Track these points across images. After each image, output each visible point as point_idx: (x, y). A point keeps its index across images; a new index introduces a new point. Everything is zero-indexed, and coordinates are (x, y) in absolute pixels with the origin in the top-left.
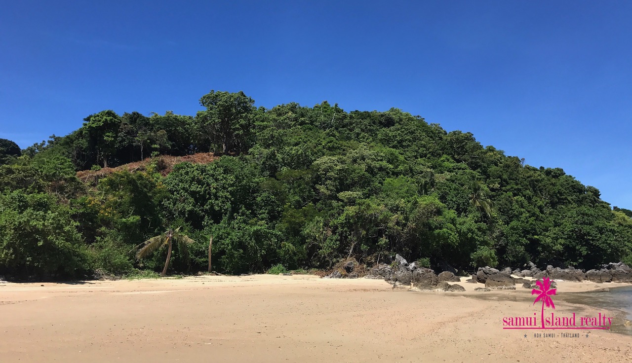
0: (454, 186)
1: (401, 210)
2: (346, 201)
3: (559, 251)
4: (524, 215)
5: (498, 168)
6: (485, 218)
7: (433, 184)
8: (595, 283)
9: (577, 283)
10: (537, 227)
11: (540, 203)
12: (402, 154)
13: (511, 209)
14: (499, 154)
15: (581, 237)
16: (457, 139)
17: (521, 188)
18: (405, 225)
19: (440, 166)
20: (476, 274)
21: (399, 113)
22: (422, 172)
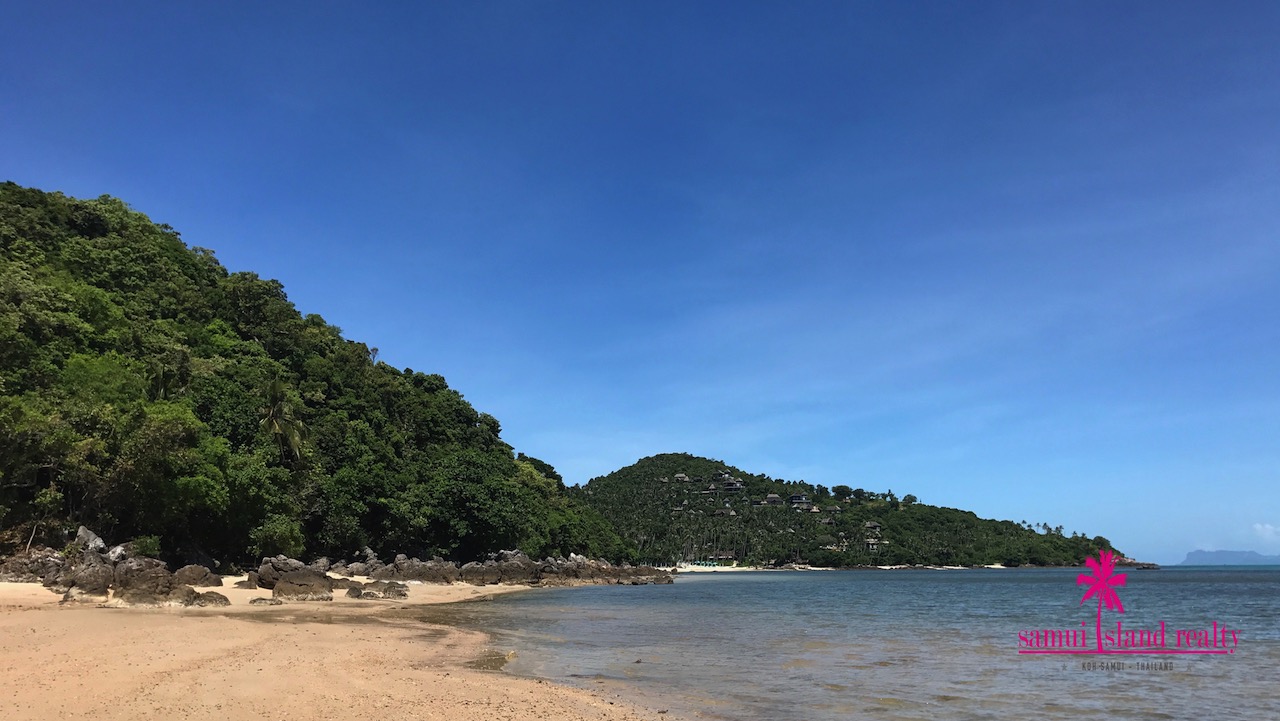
0: (230, 386)
1: (103, 429)
3: (421, 528)
4: (365, 457)
5: (324, 361)
6: (287, 458)
7: (184, 377)
8: (473, 586)
9: (445, 587)
10: (386, 481)
11: (397, 437)
12: (119, 303)
13: (342, 445)
14: (331, 334)
15: (460, 504)
16: (248, 290)
17: (366, 404)
18: (109, 462)
19: (205, 341)
20: (257, 571)
21: (121, 209)
22: (162, 350)
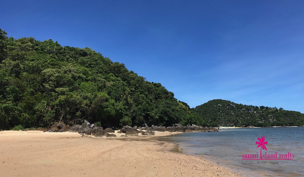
0: (114, 88)
1: (88, 98)
2: (60, 92)
3: (157, 119)
4: (144, 103)
5: (134, 81)
6: (127, 103)
7: (105, 86)
8: (169, 132)
9: (163, 132)
10: (149, 108)
11: (151, 98)
12: (90, 71)
13: (139, 100)
14: (135, 75)
15: (165, 113)
16: (117, 66)
17: (144, 91)
18: (90, 106)
19: (109, 78)
20: (122, 129)
21: (90, 50)
22: (100, 81)
